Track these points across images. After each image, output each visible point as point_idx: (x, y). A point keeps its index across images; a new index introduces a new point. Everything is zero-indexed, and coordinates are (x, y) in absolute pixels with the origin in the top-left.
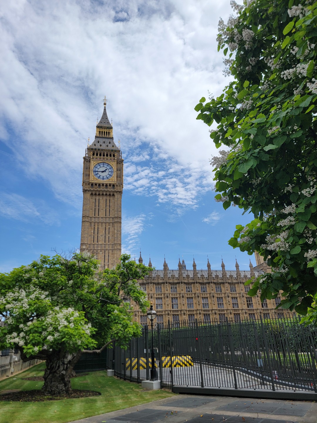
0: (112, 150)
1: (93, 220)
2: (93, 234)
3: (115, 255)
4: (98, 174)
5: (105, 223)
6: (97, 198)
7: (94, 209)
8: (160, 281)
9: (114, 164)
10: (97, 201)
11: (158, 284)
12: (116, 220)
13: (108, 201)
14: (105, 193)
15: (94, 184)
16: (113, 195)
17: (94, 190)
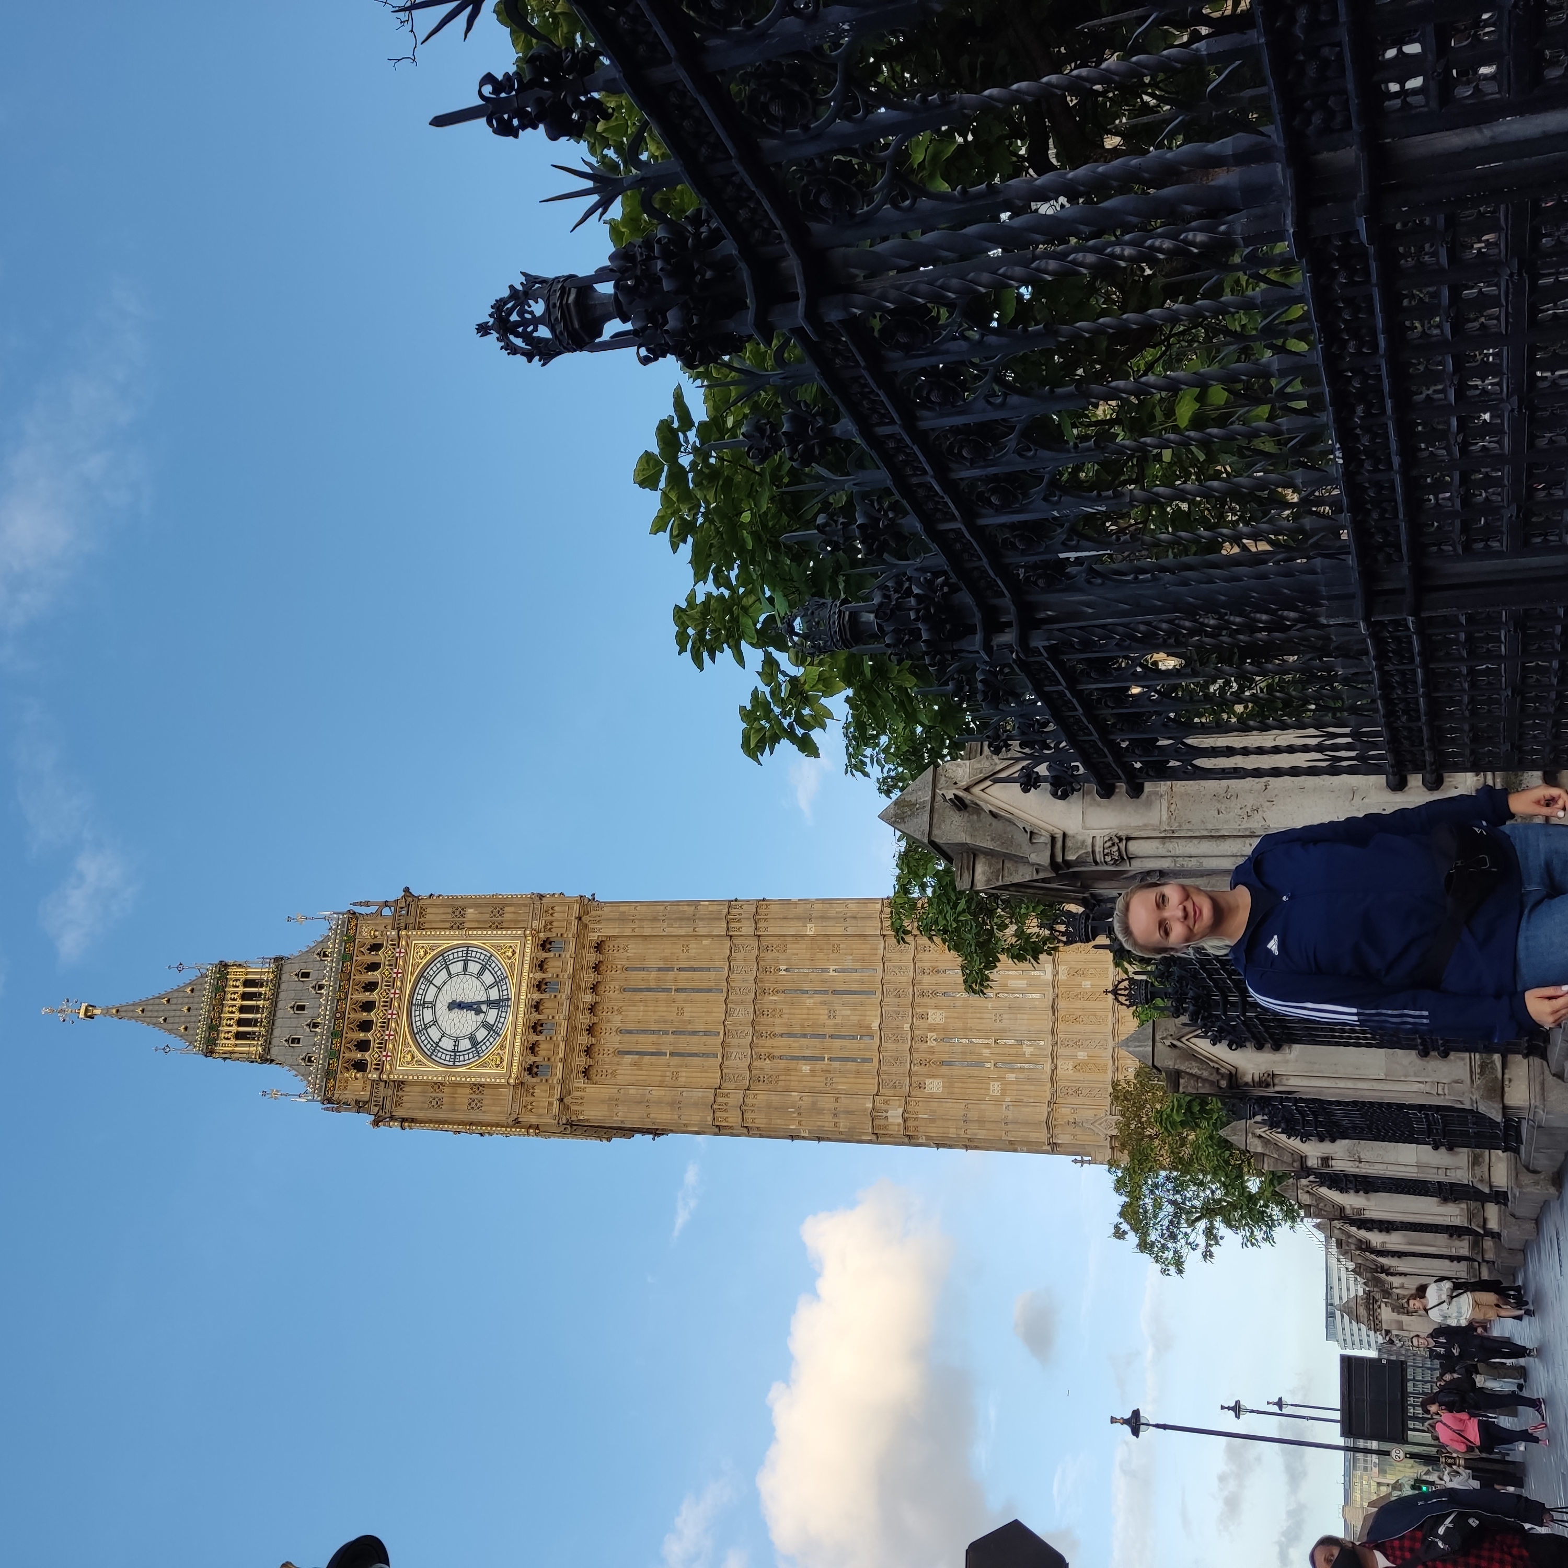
0: (346, 957)
1: (738, 1063)
2: (819, 1066)
4: (472, 1038)
5: (760, 992)
6: (610, 1041)
7: (676, 1060)
9: (425, 944)
10: (629, 1041)
12: (747, 928)
14: (588, 998)
15: (531, 1059)
16: (598, 946)
17: (564, 1060)
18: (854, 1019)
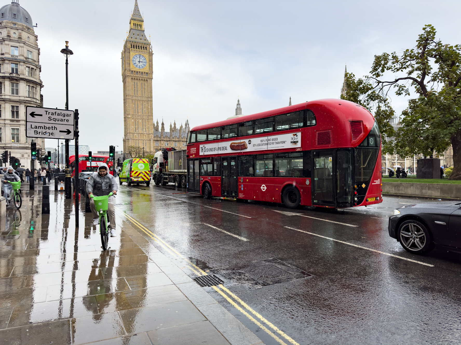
0: (145, 44)
1: (134, 98)
2: (134, 108)
3: (150, 123)
4: (136, 63)
5: (142, 101)
6: (136, 81)
7: (134, 90)
8: (177, 140)
9: (147, 56)
10: (136, 84)
11: (176, 141)
12: (149, 99)
13: (143, 85)
14: (141, 79)
15: (133, 72)
16: (147, 80)
17: (133, 76)
18: (139, 112)
